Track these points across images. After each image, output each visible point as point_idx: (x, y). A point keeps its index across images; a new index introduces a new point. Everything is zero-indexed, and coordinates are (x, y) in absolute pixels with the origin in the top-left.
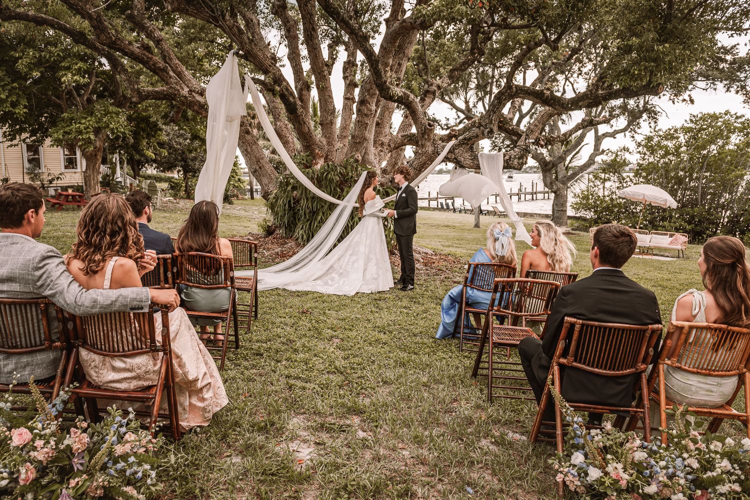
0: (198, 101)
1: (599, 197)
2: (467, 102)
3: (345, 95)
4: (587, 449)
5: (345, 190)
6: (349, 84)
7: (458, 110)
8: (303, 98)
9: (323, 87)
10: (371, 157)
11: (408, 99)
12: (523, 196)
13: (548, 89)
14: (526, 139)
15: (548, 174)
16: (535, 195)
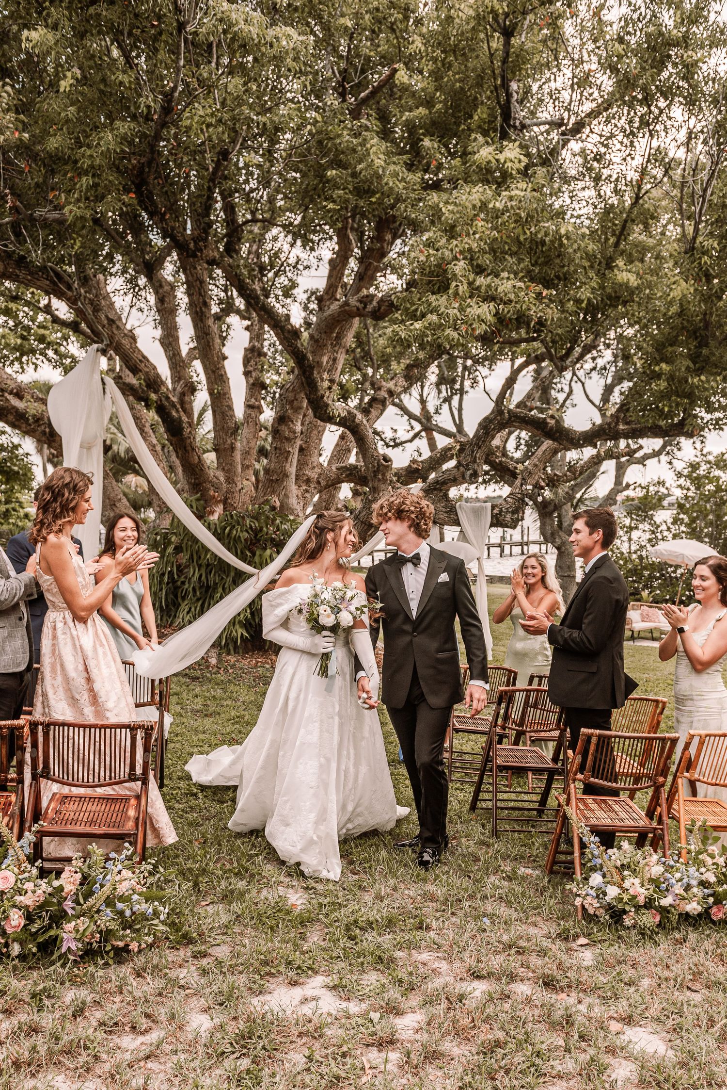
0: (14, 407)
1: (622, 553)
2: (423, 402)
3: (247, 400)
4: (605, 869)
5: (258, 553)
6: (253, 384)
7: (411, 416)
8: (185, 406)
9: (219, 393)
10: (293, 501)
11: (354, 421)
12: (507, 549)
13: (552, 417)
14: (522, 485)
15: (548, 521)
16: (525, 548)
